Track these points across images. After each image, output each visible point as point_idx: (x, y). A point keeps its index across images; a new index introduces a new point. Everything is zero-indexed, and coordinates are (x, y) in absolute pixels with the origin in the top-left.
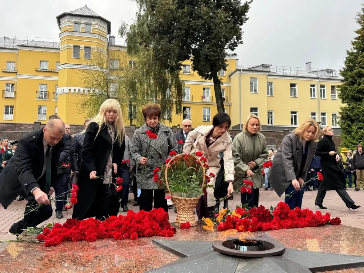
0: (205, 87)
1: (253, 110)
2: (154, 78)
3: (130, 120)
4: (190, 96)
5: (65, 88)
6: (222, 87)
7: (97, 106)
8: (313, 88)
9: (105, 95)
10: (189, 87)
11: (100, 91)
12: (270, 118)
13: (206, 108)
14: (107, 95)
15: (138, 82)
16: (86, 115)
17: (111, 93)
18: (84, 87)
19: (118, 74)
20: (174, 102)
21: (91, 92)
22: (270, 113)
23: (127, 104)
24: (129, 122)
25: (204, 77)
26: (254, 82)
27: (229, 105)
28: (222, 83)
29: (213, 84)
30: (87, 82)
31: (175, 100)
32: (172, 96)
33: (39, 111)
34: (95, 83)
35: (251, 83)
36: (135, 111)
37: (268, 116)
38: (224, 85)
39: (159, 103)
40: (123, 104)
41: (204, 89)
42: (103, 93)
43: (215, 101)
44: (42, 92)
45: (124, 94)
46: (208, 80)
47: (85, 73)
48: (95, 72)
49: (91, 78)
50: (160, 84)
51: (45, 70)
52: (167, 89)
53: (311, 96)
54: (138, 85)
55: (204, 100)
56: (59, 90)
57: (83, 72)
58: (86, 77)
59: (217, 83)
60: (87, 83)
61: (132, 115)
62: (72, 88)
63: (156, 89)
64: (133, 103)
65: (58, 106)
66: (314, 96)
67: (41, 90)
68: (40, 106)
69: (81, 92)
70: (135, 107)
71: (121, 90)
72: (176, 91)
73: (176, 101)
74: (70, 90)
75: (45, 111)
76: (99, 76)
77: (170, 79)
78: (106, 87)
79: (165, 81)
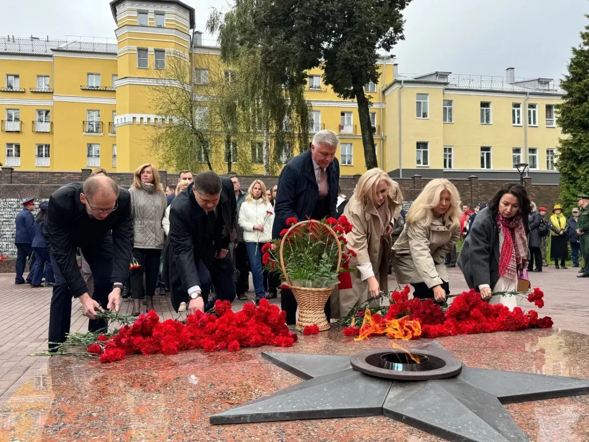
0: (343, 110)
1: (421, 146)
2: (264, 98)
3: (228, 164)
4: (320, 125)
5: (127, 116)
6: (371, 109)
7: (177, 143)
8: (516, 109)
9: (188, 126)
10: (319, 111)
11: (181, 120)
12: (448, 159)
13: (346, 144)
14: (191, 126)
15: (239, 105)
16: (161, 157)
17: (197, 123)
18: (157, 114)
19: (206, 91)
20: (297, 136)
21: (167, 121)
22: (447, 150)
23: (223, 140)
24: (226, 168)
25: (342, 95)
26: (422, 101)
27: (383, 139)
28: (371, 104)
29: (356, 105)
30: (160, 106)
31: (296, 132)
32: (292, 126)
33: (89, 152)
34: (173, 107)
35: (417, 102)
36: (235, 151)
37: (445, 156)
38: (375, 106)
39: (272, 137)
40: (216, 139)
41: (343, 114)
42: (184, 122)
43: (359, 133)
44: (91, 123)
45: (218, 123)
46: (348, 100)
47: (158, 93)
48: (172, 90)
49: (167, 100)
50: (273, 107)
51: (96, 89)
52: (284, 115)
53: (514, 122)
54: (239, 110)
55: (343, 132)
56: (118, 119)
57: (154, 90)
58: (158, 97)
59: (364, 104)
60: (161, 108)
61: (231, 157)
62: (138, 116)
63: (268, 115)
64: (232, 139)
65: (117, 143)
66: (519, 122)
67: (91, 120)
68: (91, 144)
69: (151, 122)
70: (235, 145)
71: (213, 117)
72: (299, 119)
73: (299, 134)
74: (134, 118)
75: (98, 152)
76: (178, 96)
77: (289, 98)
78: (189, 114)
79: (282, 102)
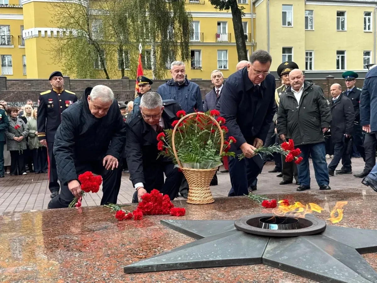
0: (220, 20)
1: (286, 51)
2: (151, 10)
3: (122, 71)
4: (199, 34)
5: (33, 29)
6: (244, 19)
7: (77, 52)
8: (367, 17)
9: (86, 37)
10: (198, 22)
11: (79, 32)
12: (309, 61)
13: (222, 50)
14: (88, 37)
15: (129, 17)
16: (64, 65)
17: (93, 34)
18: (59, 27)
19: (100, 6)
20: (179, 44)
21: (68, 33)
22: (309, 54)
23: (116, 49)
24: (120, 74)
25: (219, 7)
26: (287, 11)
27: (253, 46)
28: (244, 14)
29: (231, 16)
30: (61, 21)
31: (179, 41)
32: (175, 35)
33: (2, 62)
34: (72, 21)
35: (283, 12)
36: (127, 59)
37: (307, 59)
38: (247, 16)
39: (158, 46)
40: (110, 49)
41: (219, 24)
42: (83, 34)
43: (234, 40)
44: (3, 37)
45: (112, 34)
46: (224, 11)
47: (59, 8)
48: (71, 5)
49: (67, 14)
50: (159, 18)
51: (5, 6)
52: (168, 25)
53: (365, 29)
54: (129, 21)
55: (219, 39)
56: (26, 33)
57: (56, 6)
58: (59, 12)
59: (237, 14)
60: (62, 22)
61: (124, 64)
62: (43, 30)
63: (154, 25)
64: (124, 48)
65: (26, 54)
66: (369, 29)
67: (2, 34)
68: (4, 56)
69: (54, 34)
70: (127, 53)
71: (107, 29)
72: (181, 28)
73: (181, 43)
74: (40, 32)
75: (11, 62)
76: (76, 11)
77: (172, 11)
78: (86, 26)
79: (166, 14)
